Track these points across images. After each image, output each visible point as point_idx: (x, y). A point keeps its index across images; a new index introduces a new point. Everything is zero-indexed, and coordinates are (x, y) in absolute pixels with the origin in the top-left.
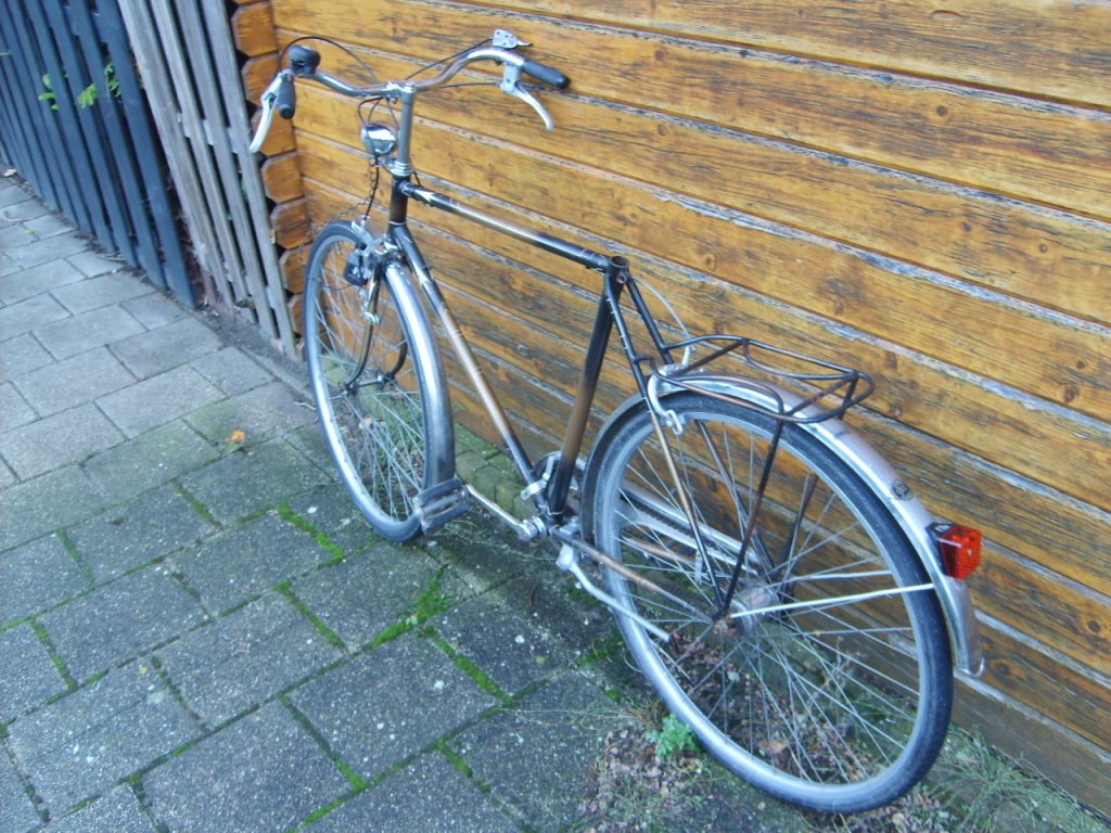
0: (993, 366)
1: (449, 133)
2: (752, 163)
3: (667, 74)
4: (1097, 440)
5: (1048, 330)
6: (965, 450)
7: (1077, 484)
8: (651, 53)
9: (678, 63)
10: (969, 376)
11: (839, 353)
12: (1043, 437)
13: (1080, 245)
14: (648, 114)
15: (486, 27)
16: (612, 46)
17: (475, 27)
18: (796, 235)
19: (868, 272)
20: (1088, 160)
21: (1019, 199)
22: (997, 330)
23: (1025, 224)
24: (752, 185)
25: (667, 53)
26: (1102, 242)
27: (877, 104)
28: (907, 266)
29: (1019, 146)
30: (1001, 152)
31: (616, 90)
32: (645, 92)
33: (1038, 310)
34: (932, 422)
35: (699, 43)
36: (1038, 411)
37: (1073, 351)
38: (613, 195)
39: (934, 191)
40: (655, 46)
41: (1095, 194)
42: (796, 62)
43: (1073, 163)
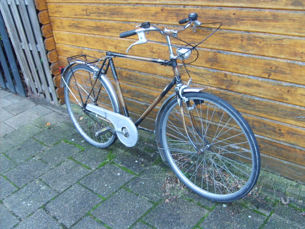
0: (251, 72)
1: (103, 38)
2: (187, 33)
3: (164, 14)
4: (276, 85)
5: (263, 61)
6: (245, 94)
7: (273, 96)
8: (160, 10)
9: (167, 11)
10: (245, 76)
11: (212, 76)
12: (264, 87)
13: (269, 40)
14: (160, 25)
15: (113, 9)
16: (149, 9)
17: (110, 9)
18: (200, 49)
19: (219, 55)
20: (269, 21)
21: (254, 32)
22: (251, 63)
23: (256, 37)
24: (188, 38)
25: (164, 9)
26: (274, 39)
27: (218, 15)
28: (228, 52)
29: (253, 20)
30: (249, 22)
31: (151, 20)
32: (158, 20)
33: (260, 57)
34: (237, 88)
35: (172, 6)
36: (262, 81)
37: (269, 65)
38: (150, 47)
39: (234, 33)
40: (161, 8)
41: (271, 28)
42: (198, 7)
43: (266, 22)
